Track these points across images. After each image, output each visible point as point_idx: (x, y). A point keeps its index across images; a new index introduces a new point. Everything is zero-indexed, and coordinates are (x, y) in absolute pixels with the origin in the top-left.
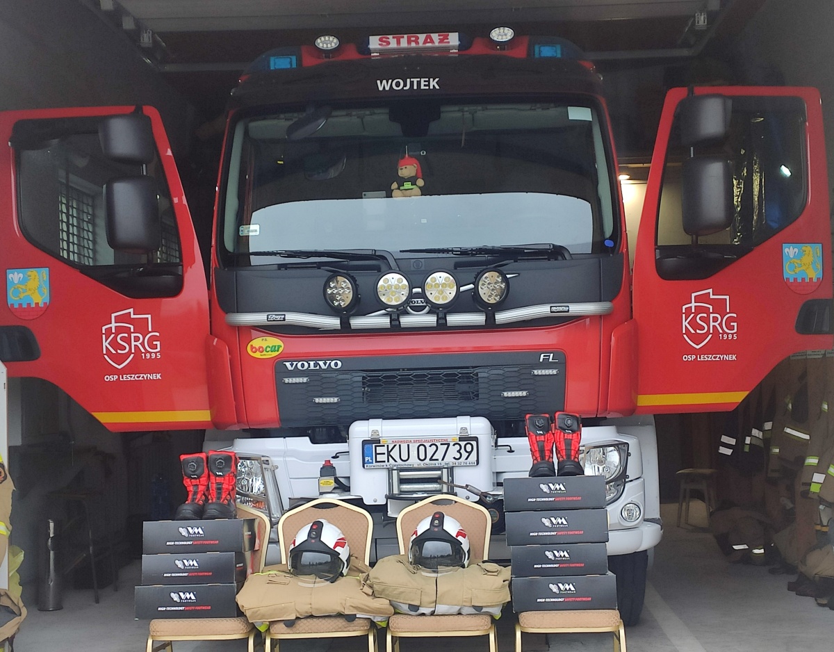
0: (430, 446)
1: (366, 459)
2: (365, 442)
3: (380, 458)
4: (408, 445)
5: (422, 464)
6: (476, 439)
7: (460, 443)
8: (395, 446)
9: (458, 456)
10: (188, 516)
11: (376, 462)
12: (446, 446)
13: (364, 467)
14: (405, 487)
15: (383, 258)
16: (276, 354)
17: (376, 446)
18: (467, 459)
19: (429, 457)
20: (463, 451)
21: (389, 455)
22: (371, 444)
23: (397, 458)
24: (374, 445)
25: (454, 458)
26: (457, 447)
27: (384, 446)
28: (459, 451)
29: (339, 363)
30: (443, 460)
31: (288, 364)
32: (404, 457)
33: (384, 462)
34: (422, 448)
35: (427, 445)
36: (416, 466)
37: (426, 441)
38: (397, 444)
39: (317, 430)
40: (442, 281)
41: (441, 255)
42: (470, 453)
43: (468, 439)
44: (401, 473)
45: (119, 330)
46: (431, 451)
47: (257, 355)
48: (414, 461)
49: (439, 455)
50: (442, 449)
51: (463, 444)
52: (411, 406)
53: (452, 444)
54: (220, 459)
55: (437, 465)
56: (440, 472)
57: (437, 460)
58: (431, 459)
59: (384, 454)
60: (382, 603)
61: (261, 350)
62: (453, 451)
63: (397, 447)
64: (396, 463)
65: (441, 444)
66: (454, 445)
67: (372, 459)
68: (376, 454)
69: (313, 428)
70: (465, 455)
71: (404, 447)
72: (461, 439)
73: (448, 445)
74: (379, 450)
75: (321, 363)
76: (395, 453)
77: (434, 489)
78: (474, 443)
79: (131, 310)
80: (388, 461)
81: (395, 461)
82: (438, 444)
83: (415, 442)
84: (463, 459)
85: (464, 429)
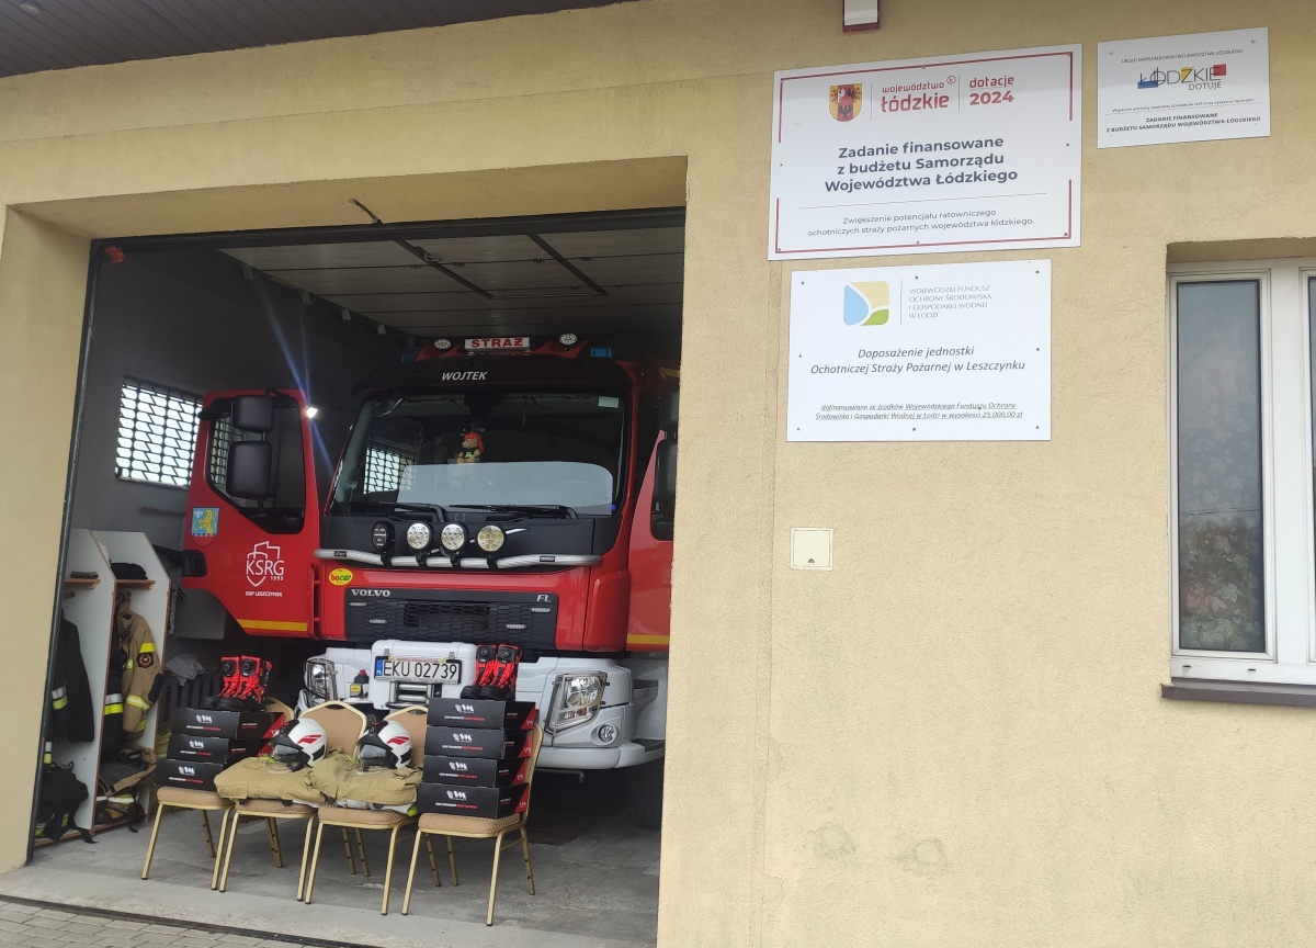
0: (425, 665)
1: (377, 671)
2: (378, 658)
3: (387, 672)
4: (409, 663)
5: (417, 679)
6: (460, 662)
7: (447, 664)
8: (399, 662)
9: (444, 675)
11: (385, 674)
13: (374, 678)
14: (402, 697)
15: (434, 511)
16: (346, 582)
17: (385, 662)
18: (451, 678)
19: (423, 674)
20: (448, 671)
21: (394, 670)
22: (382, 659)
23: (400, 672)
25: (442, 676)
26: (445, 668)
27: (391, 662)
28: (446, 671)
29: (389, 593)
30: (433, 677)
31: (354, 591)
32: (405, 672)
33: (390, 675)
34: (419, 666)
35: (423, 664)
36: (412, 680)
37: (422, 660)
38: (401, 660)
40: (453, 531)
41: (479, 511)
42: (454, 673)
43: (453, 662)
44: (400, 685)
45: (259, 557)
46: (425, 668)
47: (334, 582)
48: (412, 677)
49: (430, 673)
50: (433, 668)
51: (449, 665)
53: (441, 664)
55: (427, 681)
57: (429, 677)
58: (424, 676)
59: (391, 669)
60: (315, 793)
61: (337, 578)
62: (441, 670)
64: (398, 677)
67: (382, 672)
68: (385, 668)
70: (450, 674)
71: (406, 664)
72: (448, 661)
74: (388, 665)
75: (376, 591)
76: (399, 669)
78: (457, 665)
79: (267, 543)
80: (393, 675)
81: (398, 675)
83: (414, 660)
84: (448, 678)
85: (452, 653)
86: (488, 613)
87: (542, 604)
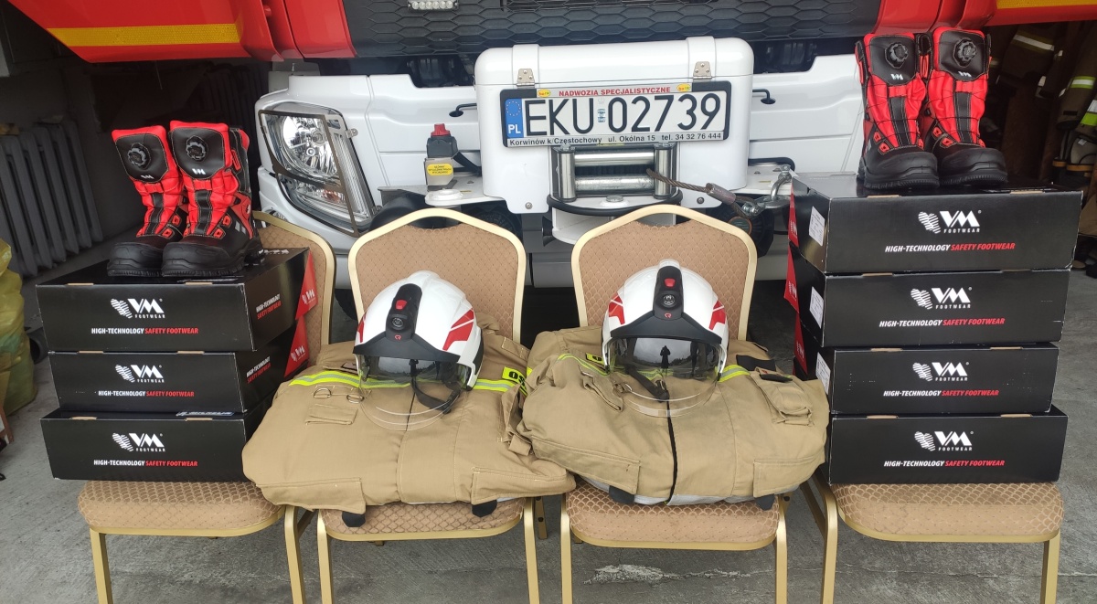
2: (506, 96)
4: (591, 101)
5: (617, 139)
6: (726, 87)
7: (694, 94)
14: (586, 183)
23: (569, 126)
24: (523, 101)
26: (688, 104)
27: (543, 102)
34: (618, 107)
35: (629, 99)
37: (627, 92)
38: (571, 96)
39: (423, 61)
44: (578, 157)
46: (635, 110)
48: (601, 132)
49: (650, 121)
51: (699, 96)
53: (677, 97)
56: (650, 155)
62: (679, 112)
64: (567, 137)
69: (416, 59)
70: (702, 119)
71: (583, 104)
72: (697, 87)
74: (535, 110)
76: (565, 117)
77: (638, 187)
78: (722, 95)
83: (604, 93)
84: (697, 128)
85: (703, 66)
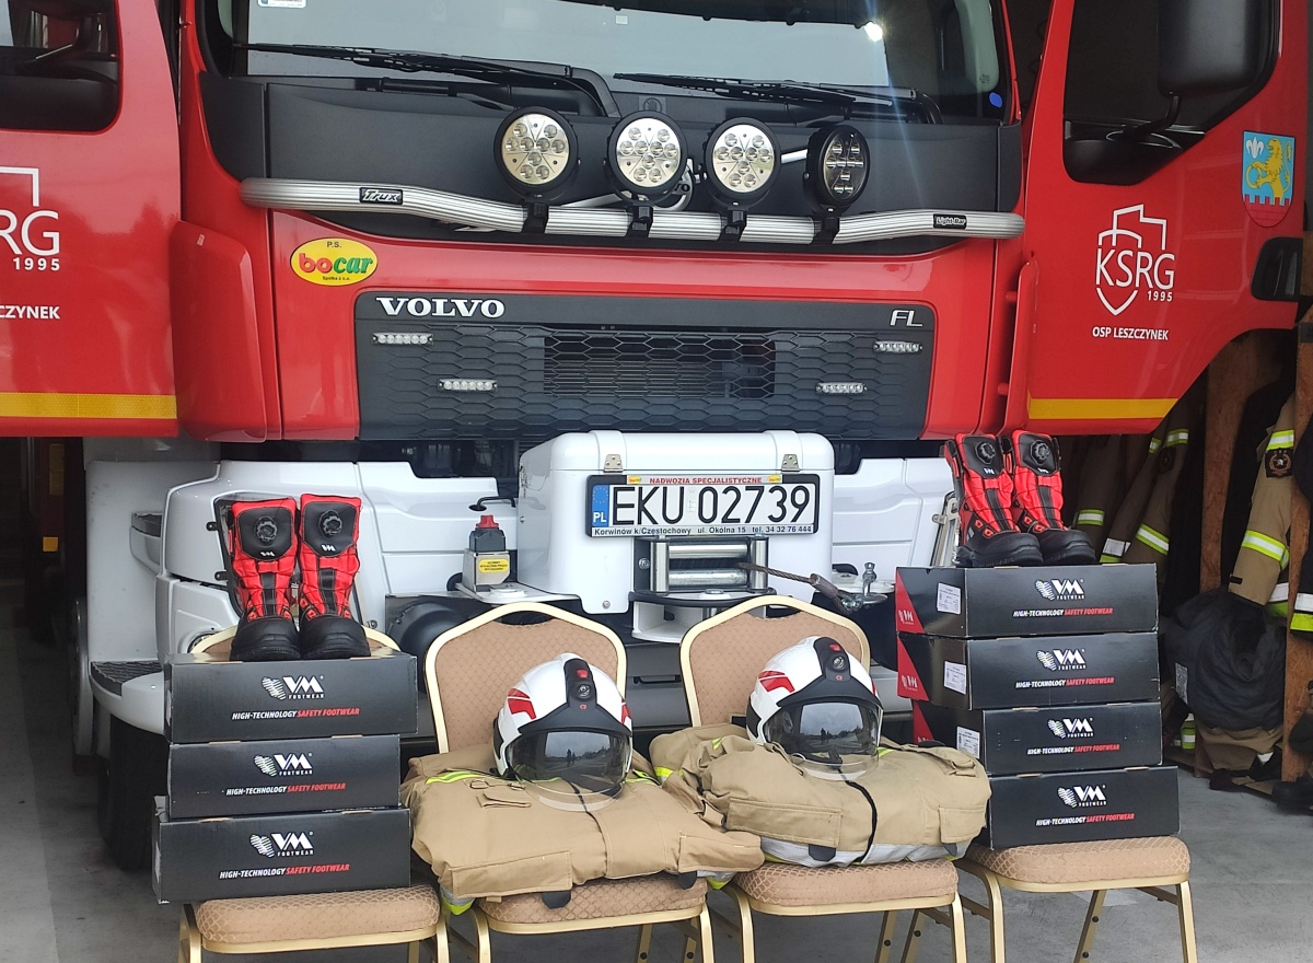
0: (725, 492)
1: (596, 516)
2: (593, 482)
3: (623, 514)
4: (682, 489)
5: (707, 530)
6: (815, 479)
7: (784, 486)
8: (656, 489)
9: (778, 513)
10: (284, 650)
11: (616, 522)
12: (757, 492)
13: (589, 533)
14: (679, 577)
15: (587, 86)
17: (616, 490)
18: (794, 520)
19: (721, 514)
20: (788, 503)
21: (642, 509)
22: (604, 483)
23: (658, 516)
24: (612, 487)
25: (771, 518)
26: (778, 495)
27: (633, 489)
28: (780, 504)
29: (500, 308)
30: (748, 521)
31: (386, 302)
32: (672, 513)
33: (632, 522)
34: (708, 496)
35: (720, 489)
36: (694, 532)
37: (718, 482)
38: (661, 484)
40: (747, 144)
42: (801, 508)
43: (797, 478)
44: (672, 548)
46: (725, 501)
47: (316, 278)
48: (691, 522)
49: (741, 512)
50: (748, 497)
51: (789, 488)
52: (641, 405)
53: (767, 488)
54: (331, 514)
55: (737, 532)
56: (743, 547)
57: (738, 520)
58: (725, 520)
59: (632, 506)
61: (325, 266)
62: (769, 503)
63: (660, 492)
64: (655, 527)
65: (748, 489)
66: (772, 491)
67: (606, 517)
68: (617, 506)
69: (421, 445)
70: (792, 511)
71: (673, 492)
72: (786, 479)
73: (761, 490)
74: (623, 497)
75: (460, 304)
76: (654, 505)
77: (732, 582)
78: (811, 488)
80: (640, 523)
81: (655, 522)
82: (742, 488)
83: (696, 482)
84: (787, 520)
85: (791, 458)
86: (772, 356)
87: (900, 332)
